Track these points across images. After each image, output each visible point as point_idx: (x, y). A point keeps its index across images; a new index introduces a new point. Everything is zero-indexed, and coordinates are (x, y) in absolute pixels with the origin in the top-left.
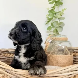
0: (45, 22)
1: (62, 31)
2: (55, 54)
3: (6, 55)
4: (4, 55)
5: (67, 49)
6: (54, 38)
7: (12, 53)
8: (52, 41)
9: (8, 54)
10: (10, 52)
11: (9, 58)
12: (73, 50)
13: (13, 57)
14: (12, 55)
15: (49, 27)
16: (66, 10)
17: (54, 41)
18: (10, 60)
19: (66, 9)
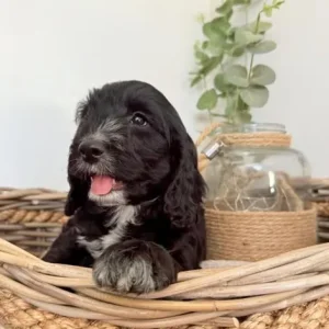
0: (191, 73)
1: (262, 103)
2: (234, 207)
3: (20, 214)
4: (11, 217)
5: (288, 187)
6: (229, 137)
7: (45, 210)
8: (220, 149)
9: (28, 211)
10: (36, 202)
11: (34, 229)
12: (316, 191)
13: (48, 224)
14: (44, 215)
15: (207, 93)
16: (281, 6)
17: (228, 150)
18: (34, 238)
19: (279, 3)
